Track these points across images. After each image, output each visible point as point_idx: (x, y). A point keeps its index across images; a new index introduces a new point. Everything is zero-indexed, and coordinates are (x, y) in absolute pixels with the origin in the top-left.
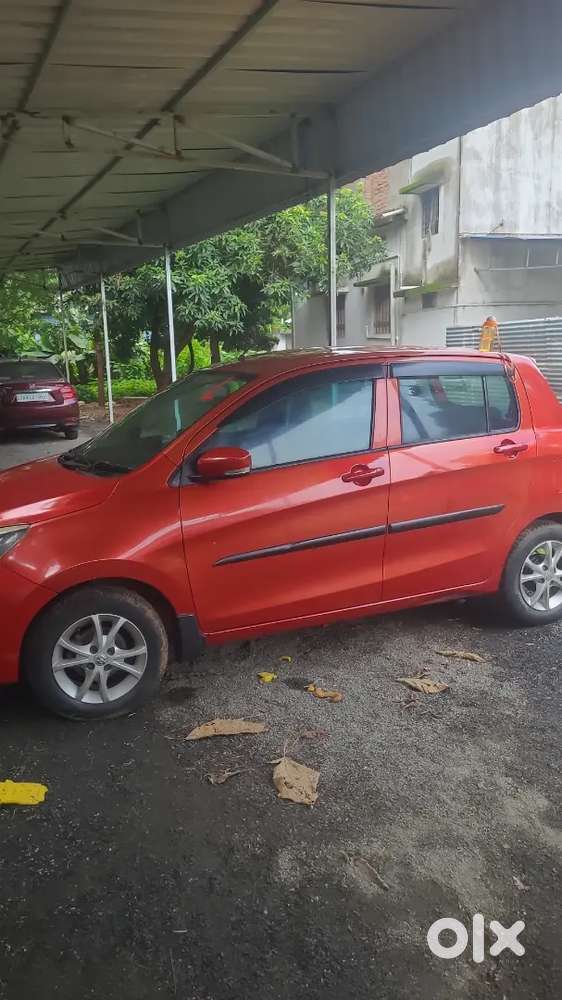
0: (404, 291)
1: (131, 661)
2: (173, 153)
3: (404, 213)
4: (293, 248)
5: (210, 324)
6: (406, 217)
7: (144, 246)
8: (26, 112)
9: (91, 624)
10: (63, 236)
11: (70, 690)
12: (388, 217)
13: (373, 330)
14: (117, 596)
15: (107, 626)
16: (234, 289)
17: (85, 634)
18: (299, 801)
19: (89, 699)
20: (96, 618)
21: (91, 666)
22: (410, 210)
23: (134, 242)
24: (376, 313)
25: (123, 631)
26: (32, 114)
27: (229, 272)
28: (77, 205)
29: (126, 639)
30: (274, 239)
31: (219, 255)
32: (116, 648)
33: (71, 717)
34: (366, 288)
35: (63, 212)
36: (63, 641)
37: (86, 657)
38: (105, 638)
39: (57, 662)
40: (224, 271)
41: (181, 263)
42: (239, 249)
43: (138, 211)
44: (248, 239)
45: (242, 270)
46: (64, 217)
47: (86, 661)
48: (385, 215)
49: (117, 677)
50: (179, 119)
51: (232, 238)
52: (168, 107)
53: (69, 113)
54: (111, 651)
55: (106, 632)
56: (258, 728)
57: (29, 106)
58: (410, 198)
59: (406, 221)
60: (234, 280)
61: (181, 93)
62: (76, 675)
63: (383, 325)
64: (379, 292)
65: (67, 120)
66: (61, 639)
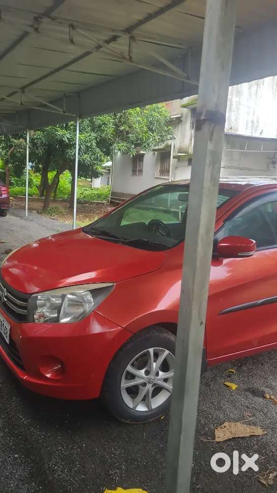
0: (179, 156)
1: (166, 380)
2: (128, 57)
3: (181, 117)
4: (130, 127)
5: (84, 161)
6: (182, 119)
7: (66, 114)
8: (50, 17)
9: (148, 355)
10: (21, 102)
11: (129, 402)
12: (173, 118)
13: (159, 173)
14: (165, 335)
15: (156, 356)
16: (97, 143)
19: (141, 408)
20: (151, 350)
21: (144, 385)
22: (184, 117)
23: (60, 111)
24: (161, 165)
26: (53, 19)
27: (95, 135)
28: (35, 86)
30: (120, 121)
31: (90, 126)
32: (160, 372)
33: (128, 421)
34: (156, 153)
35: (23, 89)
36: (129, 368)
37: (142, 378)
38: (154, 364)
40: (93, 134)
41: (71, 127)
42: (102, 124)
43: (64, 94)
44: (108, 120)
45: (103, 135)
46: (23, 92)
47: (142, 381)
48: (172, 117)
50: (132, 38)
51: (98, 120)
52: (129, 30)
53: (75, 24)
54: (157, 374)
55: (155, 361)
56: (258, 431)
57: (53, 14)
58: (185, 110)
59: (182, 121)
60: (98, 140)
63: (165, 171)
64: (164, 155)
65: (72, 26)
66: (128, 366)
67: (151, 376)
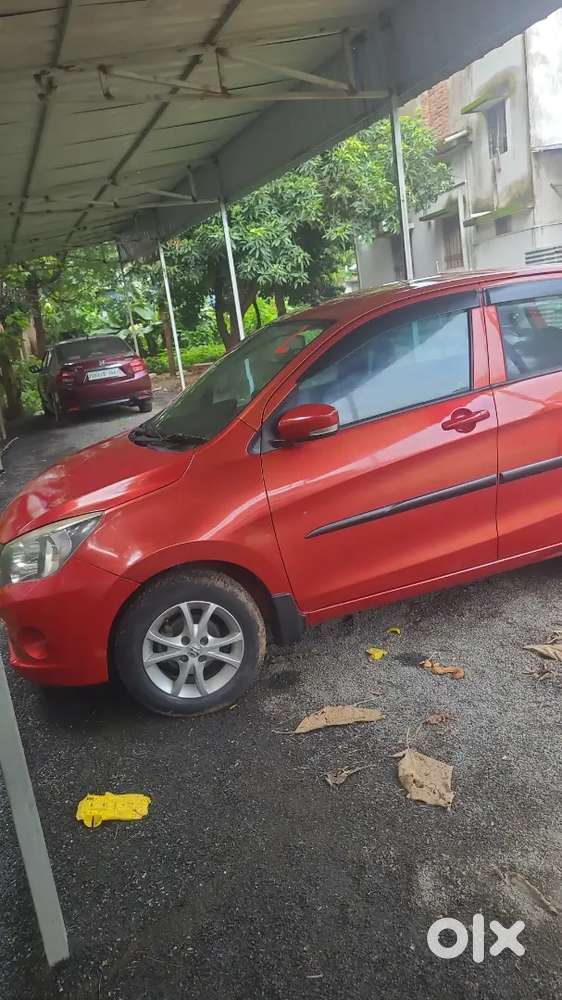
0: (475, 219)
1: (227, 649)
2: (219, 90)
3: (468, 134)
4: (353, 187)
5: (273, 278)
6: (471, 138)
7: (198, 203)
8: (60, 67)
9: (179, 614)
10: (115, 203)
11: (165, 685)
12: (451, 142)
13: (444, 265)
14: (205, 581)
15: (197, 614)
16: (295, 239)
17: (175, 625)
18: (433, 803)
19: (185, 693)
20: (184, 607)
21: (185, 659)
22: (474, 129)
23: (187, 200)
24: (446, 246)
25: (215, 618)
26: (67, 68)
27: (288, 221)
28: (126, 168)
29: (219, 626)
30: (332, 181)
31: (276, 205)
32: (210, 638)
33: (169, 714)
34: (432, 222)
35: (113, 177)
36: (152, 634)
37: (178, 649)
38: (196, 626)
39: (148, 657)
40: (283, 221)
41: (238, 218)
42: (297, 195)
43: (189, 167)
44: (304, 184)
45: (301, 218)
46: (114, 183)
47: (178, 653)
48: (447, 140)
49: (213, 668)
50: (221, 52)
51: (286, 184)
53: (106, 62)
54: (205, 641)
55: (196, 621)
56: (374, 715)
57: (65, 56)
58: (474, 117)
59: (471, 142)
60: (294, 229)
61: (220, 22)
62: (170, 669)
63: (454, 259)
64: (447, 223)
65: (103, 69)
66: (150, 632)
67: (196, 646)
